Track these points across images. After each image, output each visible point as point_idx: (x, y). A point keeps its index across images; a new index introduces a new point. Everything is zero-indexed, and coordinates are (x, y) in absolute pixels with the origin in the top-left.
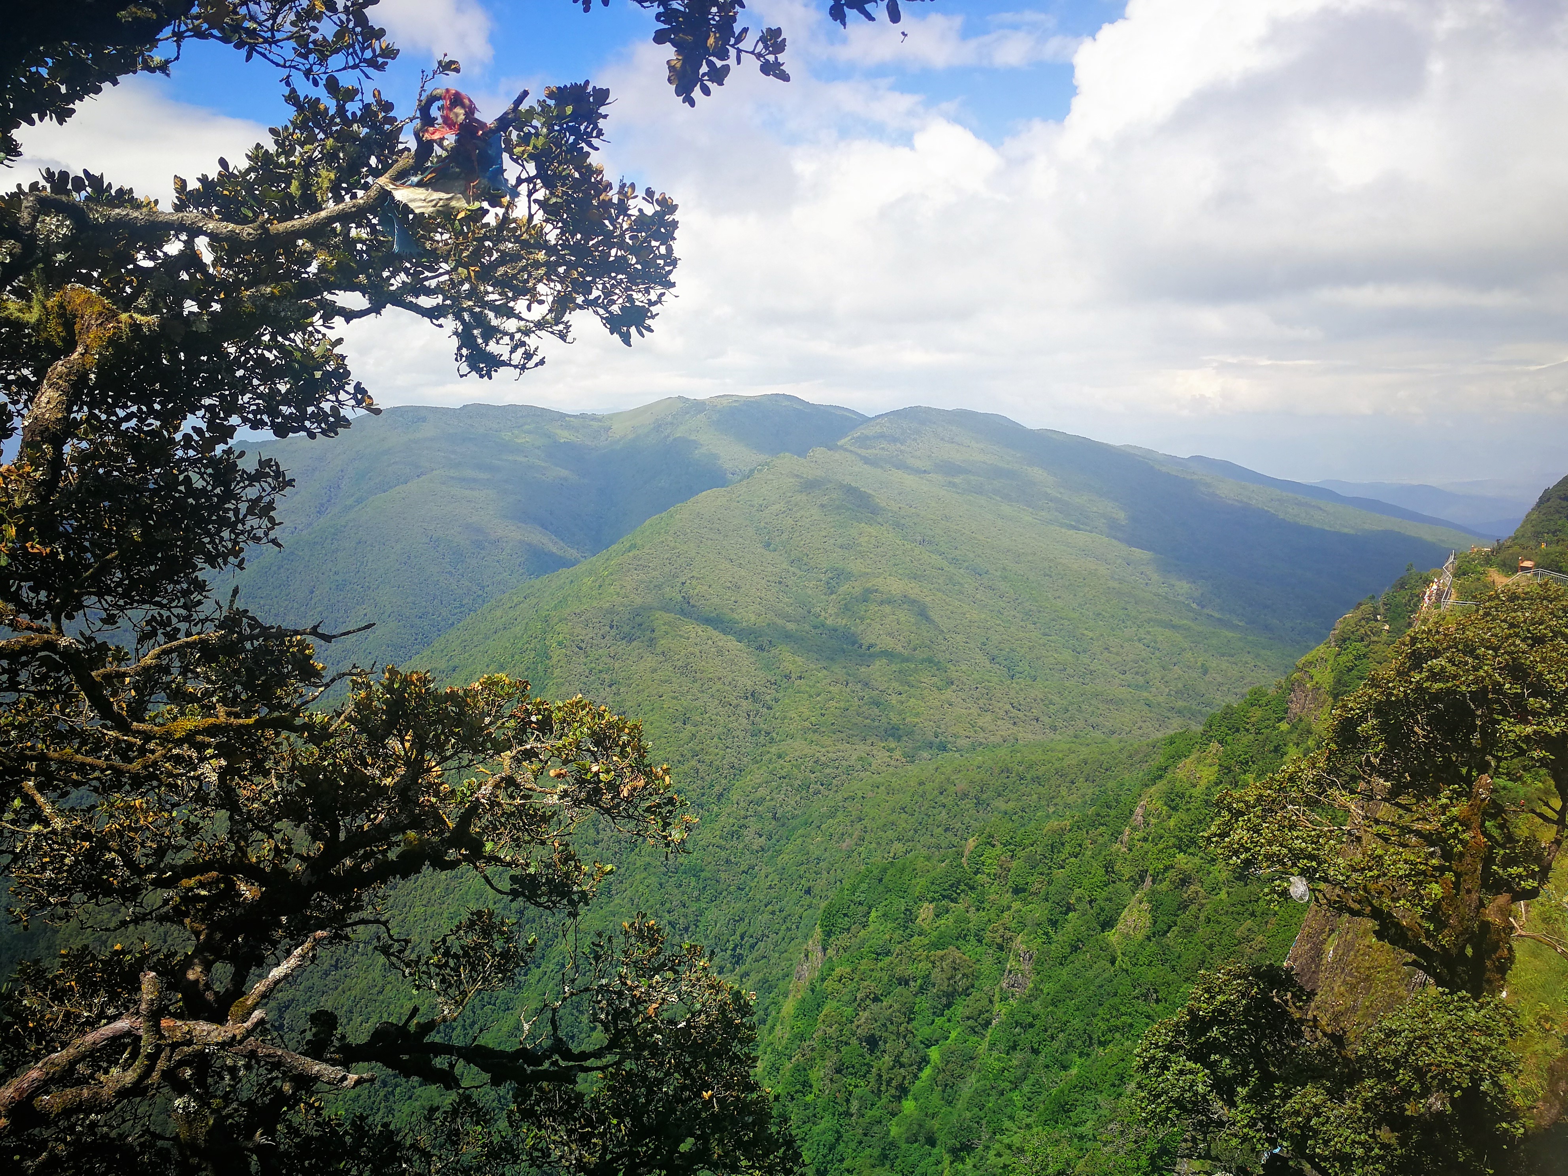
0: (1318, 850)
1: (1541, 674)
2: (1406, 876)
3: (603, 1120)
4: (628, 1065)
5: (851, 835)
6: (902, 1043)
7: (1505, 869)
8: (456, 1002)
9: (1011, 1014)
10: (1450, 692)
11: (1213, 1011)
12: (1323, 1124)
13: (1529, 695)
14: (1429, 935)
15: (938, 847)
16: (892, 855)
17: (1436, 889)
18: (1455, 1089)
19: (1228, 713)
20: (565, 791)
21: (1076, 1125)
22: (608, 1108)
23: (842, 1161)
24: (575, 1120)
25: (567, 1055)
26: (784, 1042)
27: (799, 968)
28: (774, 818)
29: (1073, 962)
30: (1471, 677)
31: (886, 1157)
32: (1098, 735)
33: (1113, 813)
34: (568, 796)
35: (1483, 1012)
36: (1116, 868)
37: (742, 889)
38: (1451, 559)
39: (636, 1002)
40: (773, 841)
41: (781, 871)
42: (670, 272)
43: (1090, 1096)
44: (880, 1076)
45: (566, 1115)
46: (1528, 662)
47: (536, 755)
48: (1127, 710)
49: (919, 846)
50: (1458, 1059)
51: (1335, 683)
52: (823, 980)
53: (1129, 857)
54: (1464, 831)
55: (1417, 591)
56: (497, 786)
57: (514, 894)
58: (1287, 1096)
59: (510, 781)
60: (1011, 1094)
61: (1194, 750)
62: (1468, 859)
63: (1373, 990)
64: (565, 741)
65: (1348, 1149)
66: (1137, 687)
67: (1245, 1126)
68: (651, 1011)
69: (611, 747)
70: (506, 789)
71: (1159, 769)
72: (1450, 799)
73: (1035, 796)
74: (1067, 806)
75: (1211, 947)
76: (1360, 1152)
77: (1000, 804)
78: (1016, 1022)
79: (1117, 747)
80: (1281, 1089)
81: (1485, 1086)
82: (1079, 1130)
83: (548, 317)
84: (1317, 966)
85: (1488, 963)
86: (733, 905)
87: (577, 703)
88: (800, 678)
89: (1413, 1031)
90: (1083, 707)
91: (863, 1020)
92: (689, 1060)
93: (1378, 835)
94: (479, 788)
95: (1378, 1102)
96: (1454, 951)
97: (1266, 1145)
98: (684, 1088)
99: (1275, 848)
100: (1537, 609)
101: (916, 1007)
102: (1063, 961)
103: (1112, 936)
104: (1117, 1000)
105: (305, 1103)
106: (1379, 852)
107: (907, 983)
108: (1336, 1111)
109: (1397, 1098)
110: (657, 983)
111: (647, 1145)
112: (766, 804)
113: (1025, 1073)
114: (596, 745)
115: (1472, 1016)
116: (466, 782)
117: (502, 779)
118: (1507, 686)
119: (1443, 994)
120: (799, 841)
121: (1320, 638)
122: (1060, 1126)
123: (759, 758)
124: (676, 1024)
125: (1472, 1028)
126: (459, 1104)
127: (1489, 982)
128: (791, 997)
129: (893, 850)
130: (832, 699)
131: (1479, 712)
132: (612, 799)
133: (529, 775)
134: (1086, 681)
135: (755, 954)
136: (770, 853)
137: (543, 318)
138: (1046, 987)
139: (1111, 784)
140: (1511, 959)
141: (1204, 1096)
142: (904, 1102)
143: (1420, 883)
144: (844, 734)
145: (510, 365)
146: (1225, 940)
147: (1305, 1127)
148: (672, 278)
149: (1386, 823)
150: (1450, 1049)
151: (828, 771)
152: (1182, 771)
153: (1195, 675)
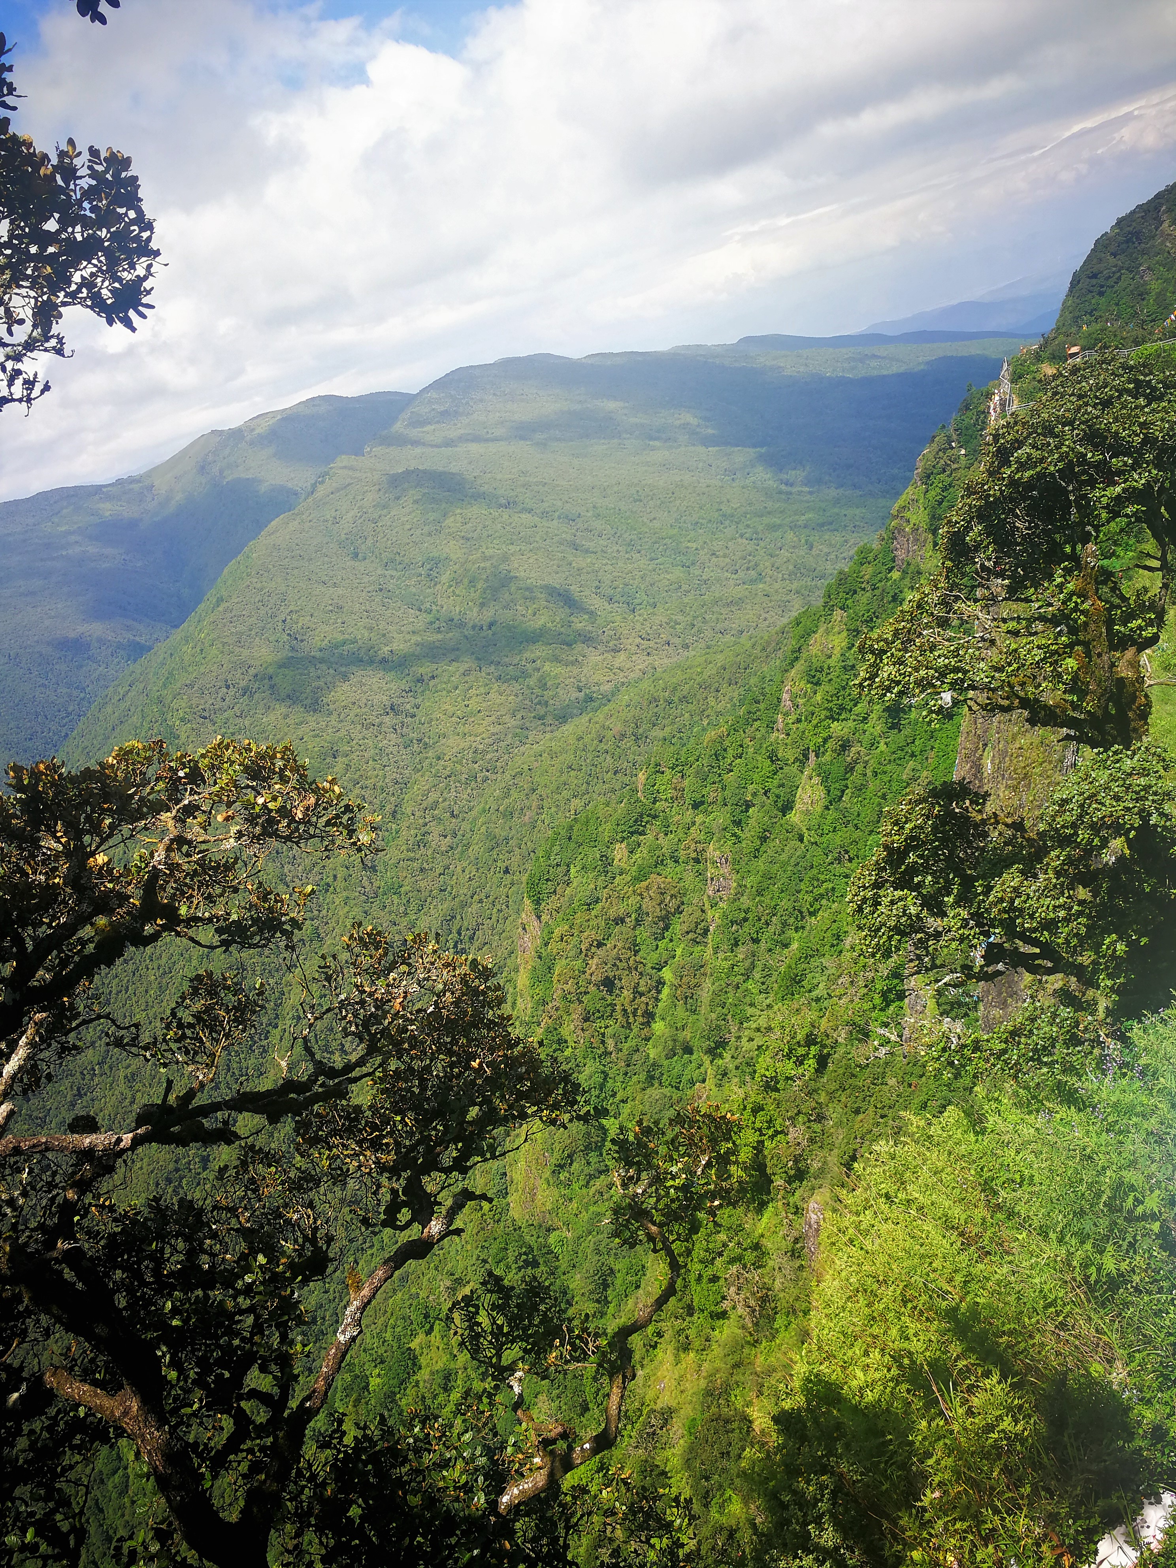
0: (960, 661)
1: (1117, 433)
2: (1042, 660)
3: (386, 1121)
4: (393, 1065)
5: (529, 808)
6: (635, 975)
7: (1125, 625)
8: (207, 1065)
9: (725, 916)
10: (1040, 476)
11: (906, 840)
12: (1025, 902)
13: (1111, 458)
14: (1075, 707)
15: (613, 791)
16: (573, 812)
17: (1071, 663)
18: (1129, 830)
19: (842, 578)
20: (239, 832)
21: (810, 991)
22: (387, 1109)
23: (614, 1095)
24: (360, 1131)
25: (332, 1073)
26: (529, 1012)
27: (521, 942)
28: (453, 816)
29: (765, 852)
30: (1056, 456)
31: (652, 1078)
32: (728, 638)
33: (762, 706)
34: (244, 835)
35: (1136, 757)
36: (779, 755)
37: (445, 890)
38: (1005, 367)
39: (380, 1004)
40: (459, 837)
41: (475, 862)
42: (149, 239)
43: (815, 962)
44: (625, 1010)
45: (350, 1131)
46: (1103, 426)
47: (198, 808)
48: (749, 607)
49: (595, 796)
50: (1125, 804)
51: (931, 519)
52: (546, 944)
53: (789, 741)
54: (1083, 602)
55: (982, 407)
56: (169, 849)
57: (226, 944)
58: (988, 889)
59: (180, 840)
60: (745, 985)
61: (821, 624)
62: (1093, 626)
63: (1033, 785)
64: (222, 783)
65: (1052, 915)
66: (752, 582)
67: (959, 929)
68: (398, 1007)
69: (269, 777)
70: (179, 849)
71: (793, 652)
72: (1064, 576)
73: (687, 715)
74: (719, 714)
75: (884, 796)
76: (1062, 914)
77: (657, 733)
78: (731, 921)
79: (749, 644)
80: (981, 885)
81: (1154, 819)
82: (814, 994)
83: (35, 334)
84: (980, 781)
85: (1130, 714)
86: (440, 907)
87: (219, 745)
88: (433, 677)
89: (1083, 793)
90: (707, 617)
91: (594, 967)
92: (449, 1040)
93: (1008, 632)
94: (152, 856)
95: (1066, 867)
96: (1100, 713)
97: (982, 937)
98: (452, 1065)
99: (922, 673)
100: (1099, 375)
101: (638, 939)
102: (756, 854)
103: (794, 817)
104: (815, 871)
105: (96, 1206)
106: (1014, 646)
107: (622, 921)
108: (1032, 888)
109: (1081, 858)
110: (394, 979)
111: (435, 1129)
112: (441, 806)
113: (752, 963)
114: (253, 779)
115: (1128, 764)
116: (136, 856)
117: (172, 841)
118: (1089, 455)
119: (1099, 753)
120: (484, 828)
121: (906, 482)
122: (797, 996)
123: (419, 767)
124: (425, 1011)
125: (1130, 774)
126: (246, 1155)
127: (1135, 730)
128: (522, 970)
129: (572, 807)
130: (471, 688)
131: (1070, 488)
132: (288, 826)
133: (197, 829)
134: (703, 592)
135: (476, 944)
136: (460, 849)
137: (30, 336)
138: (748, 882)
139: (753, 681)
140: (1149, 705)
141: (917, 916)
142: (653, 1025)
143: (1056, 662)
144: (493, 718)
145: (13, 400)
146: (895, 786)
147: (1012, 908)
148: (154, 245)
149: (1013, 619)
150: (1117, 798)
151: (489, 756)
152: (815, 648)
153: (802, 553)
